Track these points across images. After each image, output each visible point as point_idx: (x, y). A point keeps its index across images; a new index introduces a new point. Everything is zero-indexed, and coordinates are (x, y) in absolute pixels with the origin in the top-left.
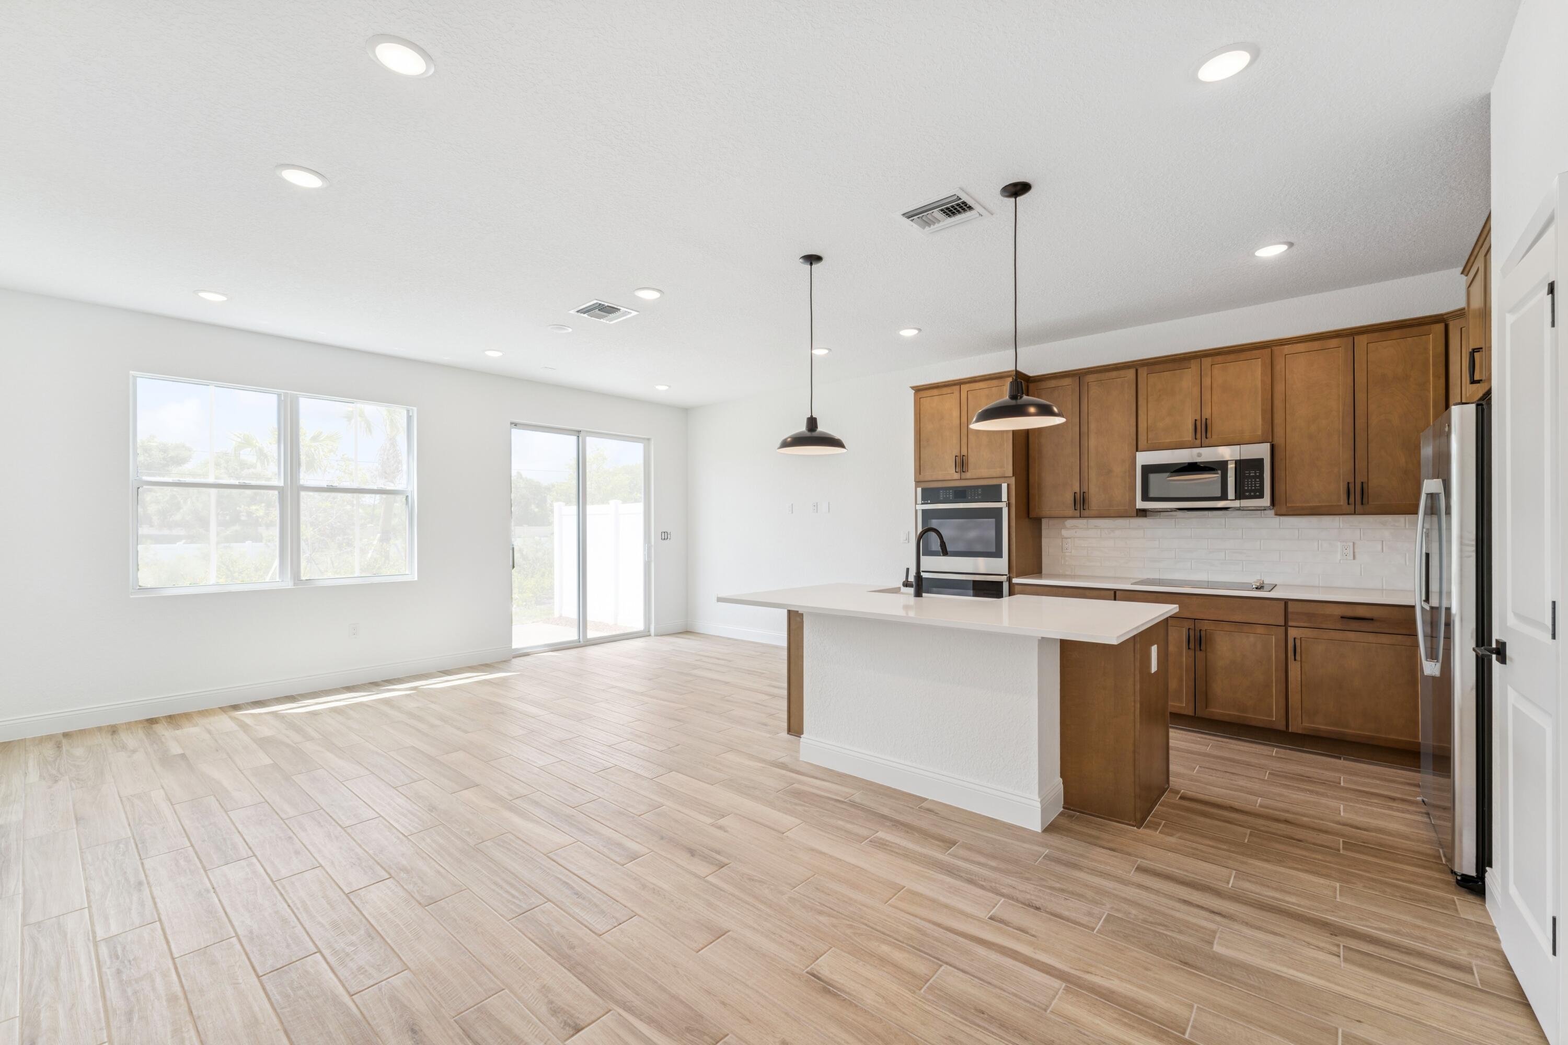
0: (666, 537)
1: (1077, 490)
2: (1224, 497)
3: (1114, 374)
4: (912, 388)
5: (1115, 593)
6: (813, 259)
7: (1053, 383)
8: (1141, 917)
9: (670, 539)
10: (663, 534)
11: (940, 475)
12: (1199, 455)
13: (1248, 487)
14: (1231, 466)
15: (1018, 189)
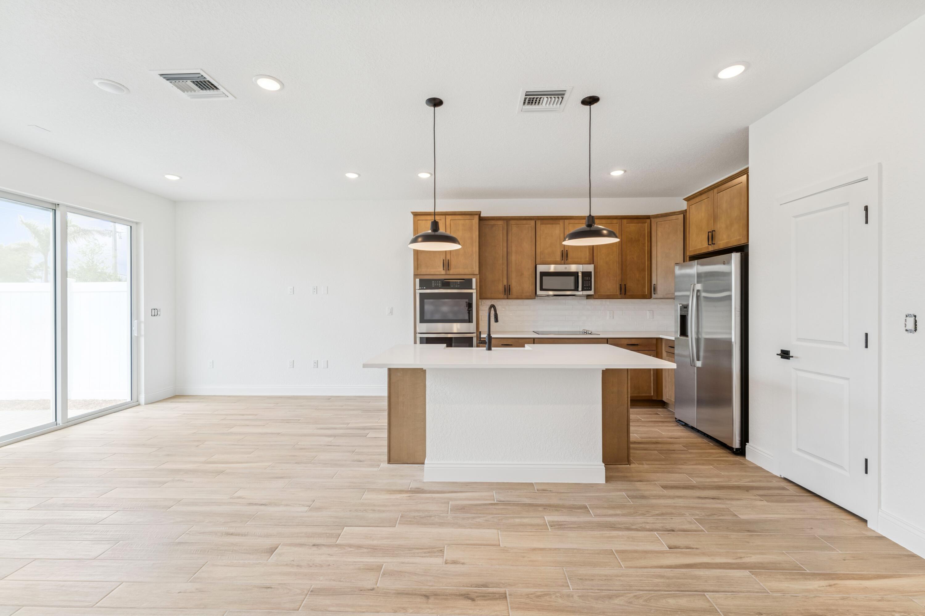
0: (156, 314)
1: (506, 284)
2: (576, 289)
3: (525, 222)
4: (412, 213)
5: (534, 340)
6: (436, 103)
7: (493, 222)
8: (703, 514)
9: (160, 315)
10: (153, 311)
11: (432, 271)
12: (566, 268)
13: (586, 285)
14: (580, 274)
15: (591, 101)
